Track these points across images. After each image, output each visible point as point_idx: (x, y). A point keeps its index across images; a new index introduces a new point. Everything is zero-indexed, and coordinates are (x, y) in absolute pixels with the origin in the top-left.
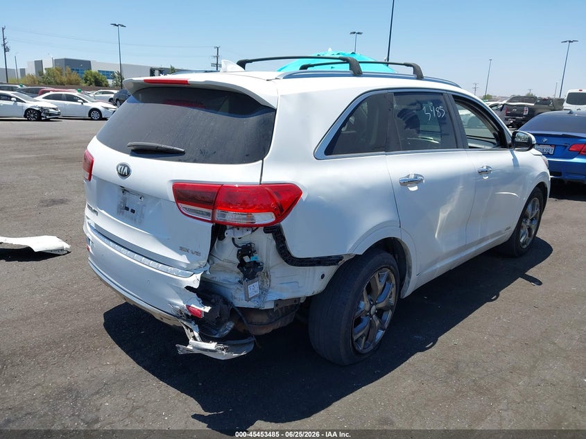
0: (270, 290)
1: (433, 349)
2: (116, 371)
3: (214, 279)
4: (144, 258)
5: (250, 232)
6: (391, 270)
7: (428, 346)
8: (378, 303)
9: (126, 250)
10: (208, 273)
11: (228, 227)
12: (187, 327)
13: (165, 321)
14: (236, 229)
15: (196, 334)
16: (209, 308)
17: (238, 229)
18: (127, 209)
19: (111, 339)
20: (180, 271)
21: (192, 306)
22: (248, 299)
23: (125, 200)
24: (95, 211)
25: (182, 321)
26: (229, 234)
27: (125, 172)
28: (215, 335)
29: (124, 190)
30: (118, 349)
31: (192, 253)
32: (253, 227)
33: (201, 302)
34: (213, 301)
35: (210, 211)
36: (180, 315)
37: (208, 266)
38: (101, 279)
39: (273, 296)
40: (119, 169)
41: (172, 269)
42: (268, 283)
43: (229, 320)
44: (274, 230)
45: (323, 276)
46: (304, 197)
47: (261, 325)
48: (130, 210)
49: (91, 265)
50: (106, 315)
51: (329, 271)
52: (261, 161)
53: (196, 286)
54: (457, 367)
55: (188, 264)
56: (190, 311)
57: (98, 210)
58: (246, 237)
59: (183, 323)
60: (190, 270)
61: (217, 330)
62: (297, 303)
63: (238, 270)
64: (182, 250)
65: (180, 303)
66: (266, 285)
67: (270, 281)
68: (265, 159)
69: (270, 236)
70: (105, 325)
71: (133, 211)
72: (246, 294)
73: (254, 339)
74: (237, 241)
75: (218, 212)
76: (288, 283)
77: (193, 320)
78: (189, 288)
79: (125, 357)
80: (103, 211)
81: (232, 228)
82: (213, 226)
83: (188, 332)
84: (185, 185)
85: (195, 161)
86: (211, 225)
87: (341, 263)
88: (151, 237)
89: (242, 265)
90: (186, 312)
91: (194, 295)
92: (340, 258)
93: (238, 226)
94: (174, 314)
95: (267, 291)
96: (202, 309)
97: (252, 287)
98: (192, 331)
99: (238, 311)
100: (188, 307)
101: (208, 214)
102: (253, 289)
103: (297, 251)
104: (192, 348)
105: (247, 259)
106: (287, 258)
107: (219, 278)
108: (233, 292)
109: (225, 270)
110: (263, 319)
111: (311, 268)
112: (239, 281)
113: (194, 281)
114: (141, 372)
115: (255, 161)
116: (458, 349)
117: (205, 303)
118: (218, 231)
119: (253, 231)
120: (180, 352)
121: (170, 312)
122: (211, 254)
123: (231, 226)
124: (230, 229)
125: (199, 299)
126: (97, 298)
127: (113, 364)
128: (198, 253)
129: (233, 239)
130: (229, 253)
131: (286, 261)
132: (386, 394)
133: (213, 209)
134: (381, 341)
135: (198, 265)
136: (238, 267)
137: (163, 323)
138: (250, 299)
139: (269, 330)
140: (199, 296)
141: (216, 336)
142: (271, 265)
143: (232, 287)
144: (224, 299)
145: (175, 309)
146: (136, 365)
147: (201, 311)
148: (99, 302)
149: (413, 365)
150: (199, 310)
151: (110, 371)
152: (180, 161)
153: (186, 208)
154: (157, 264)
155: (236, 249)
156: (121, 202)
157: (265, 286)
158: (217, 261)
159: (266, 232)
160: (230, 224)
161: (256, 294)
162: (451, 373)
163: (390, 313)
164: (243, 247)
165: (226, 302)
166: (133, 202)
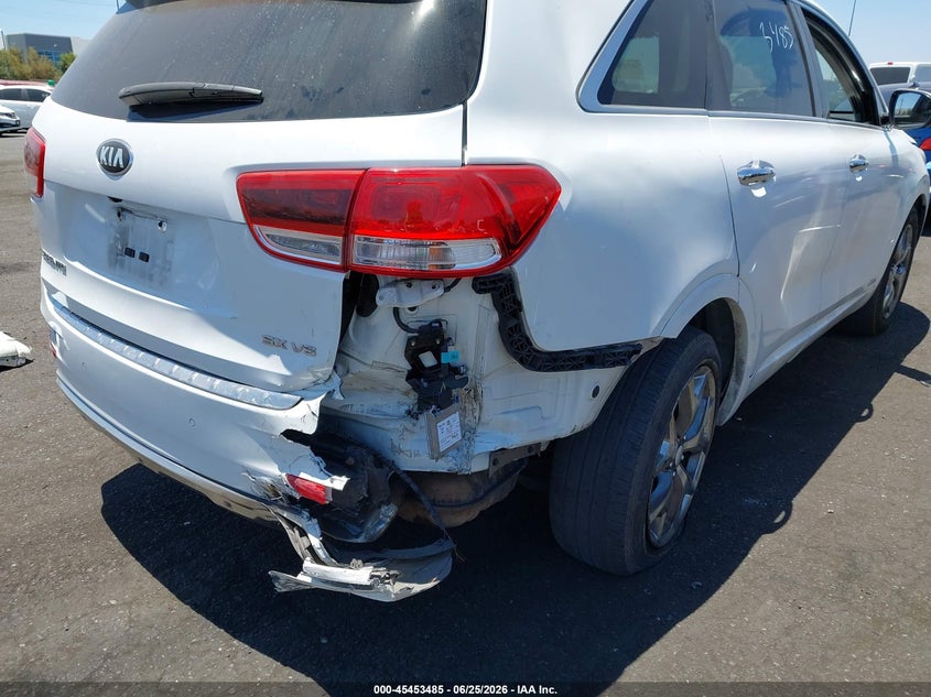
0: (479, 430)
1: (789, 526)
2: (131, 621)
3: (349, 410)
4: (177, 367)
5: (440, 291)
6: (713, 371)
7: (778, 520)
8: (687, 440)
9: (134, 350)
10: (338, 396)
11: (382, 280)
12: (292, 525)
13: (236, 509)
14: (403, 286)
15: (316, 542)
16: (344, 480)
17: (410, 286)
18: (130, 253)
19: (119, 544)
20: (267, 394)
21: (302, 475)
22: (437, 454)
23: (124, 233)
24: (59, 266)
25: (279, 511)
26: (386, 298)
27: (117, 163)
28: (357, 537)
29: (120, 207)
30: (134, 566)
31: (296, 350)
32: (446, 278)
33: (323, 465)
34: (351, 461)
35: (338, 241)
36: (271, 496)
37: (336, 379)
38: (85, 417)
39: (487, 443)
40: (103, 157)
41: (248, 389)
42: (476, 414)
43: (388, 503)
44: (498, 287)
45: (596, 392)
46: (564, 200)
47: (458, 505)
48: (137, 254)
49: (63, 387)
50: (106, 488)
51: (608, 378)
52: (460, 108)
53: (310, 428)
54: (854, 565)
55: (284, 377)
56: (298, 489)
57: (65, 261)
58: (427, 303)
59: (282, 516)
60: (295, 391)
61: (362, 526)
62: (533, 453)
63: (409, 386)
64: (268, 344)
65: (272, 471)
66: (470, 417)
67: (481, 409)
68: (469, 102)
69: (486, 300)
70: (104, 511)
71: (145, 257)
72: (433, 440)
73: (449, 545)
74: (406, 317)
75: (358, 240)
76: (519, 410)
77: (303, 508)
78: (291, 435)
79: (151, 584)
80: (77, 264)
81: (394, 283)
82: (345, 281)
83: (293, 535)
84: (269, 177)
85: (291, 116)
86: (340, 277)
87: (634, 359)
88: (190, 315)
89: (416, 373)
90: (288, 491)
91: (306, 450)
92: (634, 348)
93: (410, 278)
94: (259, 494)
95: (473, 431)
96: (327, 483)
97: (446, 427)
98: (303, 533)
99: (408, 480)
100: (292, 478)
101: (331, 250)
102: (449, 428)
103: (546, 335)
104: (308, 580)
105: (428, 359)
106: (524, 353)
107: (360, 406)
108: (394, 437)
109: (374, 386)
110: (463, 492)
111: (572, 374)
112: (409, 412)
113: (304, 416)
114: (188, 619)
115: (447, 106)
116: (839, 523)
117: (333, 468)
118: (360, 293)
119: (447, 289)
120: (280, 588)
121: (249, 491)
122: (342, 353)
123: (390, 279)
124: (388, 285)
125: (318, 459)
126: (88, 454)
127: (124, 603)
128: (310, 351)
129: (396, 311)
130: (385, 344)
131: (522, 361)
132: (731, 637)
133: (346, 236)
134: (686, 517)
135: (310, 378)
136: (408, 379)
137: (233, 514)
138: (443, 455)
139: (471, 514)
140: (317, 451)
141: (360, 540)
142: (485, 372)
143: (391, 425)
144: (375, 456)
145: (260, 485)
146: (177, 603)
147: (324, 488)
148: (92, 461)
149: (763, 564)
150: (319, 486)
151: (118, 621)
152: (252, 118)
153: (273, 238)
154: (209, 378)
155: (403, 335)
156: (116, 239)
157: (470, 421)
158: (356, 367)
159: (479, 291)
160: (386, 272)
161: (455, 441)
162: (848, 578)
163: (702, 457)
164: (421, 330)
165: (380, 461)
166: (143, 235)
